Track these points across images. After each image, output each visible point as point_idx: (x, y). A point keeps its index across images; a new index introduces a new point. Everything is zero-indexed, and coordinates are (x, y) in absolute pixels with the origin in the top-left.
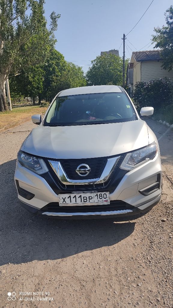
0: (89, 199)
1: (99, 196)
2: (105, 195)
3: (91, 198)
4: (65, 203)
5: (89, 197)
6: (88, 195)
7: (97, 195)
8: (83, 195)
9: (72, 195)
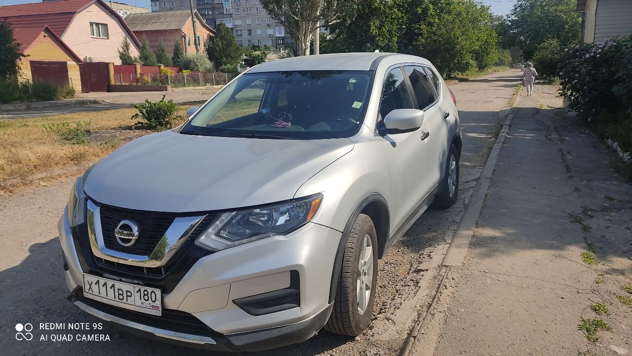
0: (127, 296)
1: (142, 294)
2: (153, 294)
3: (129, 294)
4: (92, 293)
5: (127, 291)
6: (125, 286)
7: (140, 290)
8: (118, 285)
9: (102, 281)
